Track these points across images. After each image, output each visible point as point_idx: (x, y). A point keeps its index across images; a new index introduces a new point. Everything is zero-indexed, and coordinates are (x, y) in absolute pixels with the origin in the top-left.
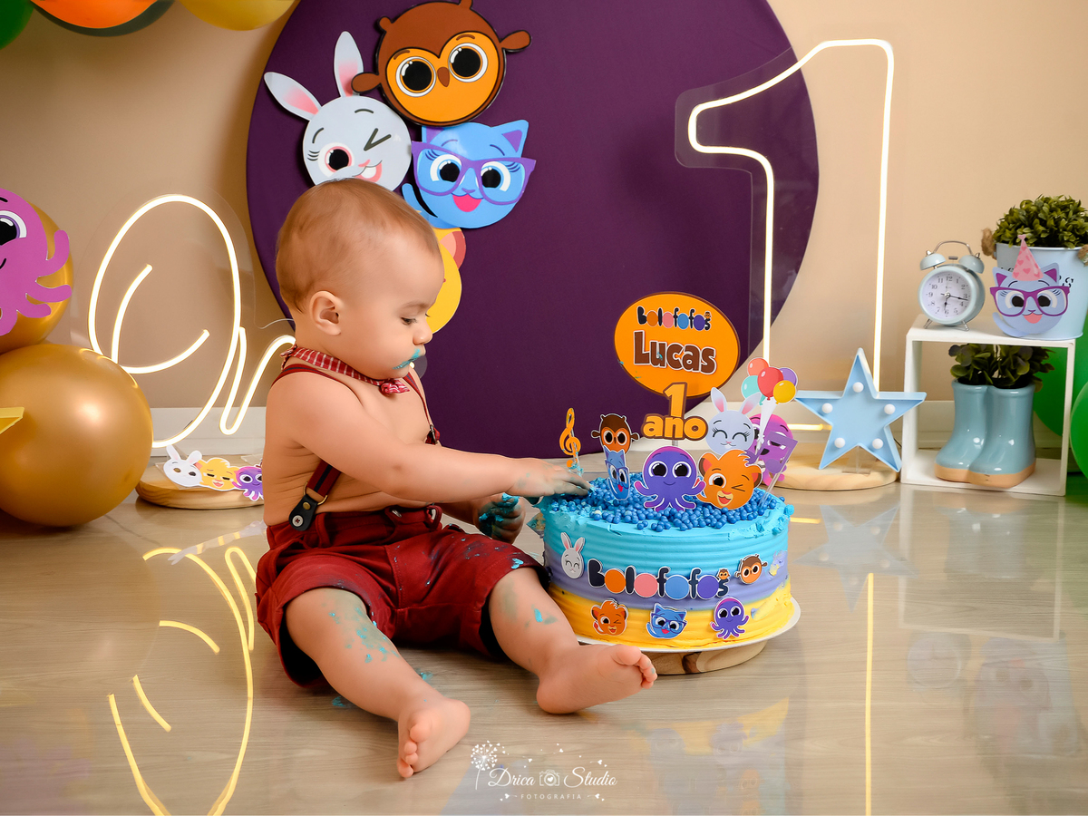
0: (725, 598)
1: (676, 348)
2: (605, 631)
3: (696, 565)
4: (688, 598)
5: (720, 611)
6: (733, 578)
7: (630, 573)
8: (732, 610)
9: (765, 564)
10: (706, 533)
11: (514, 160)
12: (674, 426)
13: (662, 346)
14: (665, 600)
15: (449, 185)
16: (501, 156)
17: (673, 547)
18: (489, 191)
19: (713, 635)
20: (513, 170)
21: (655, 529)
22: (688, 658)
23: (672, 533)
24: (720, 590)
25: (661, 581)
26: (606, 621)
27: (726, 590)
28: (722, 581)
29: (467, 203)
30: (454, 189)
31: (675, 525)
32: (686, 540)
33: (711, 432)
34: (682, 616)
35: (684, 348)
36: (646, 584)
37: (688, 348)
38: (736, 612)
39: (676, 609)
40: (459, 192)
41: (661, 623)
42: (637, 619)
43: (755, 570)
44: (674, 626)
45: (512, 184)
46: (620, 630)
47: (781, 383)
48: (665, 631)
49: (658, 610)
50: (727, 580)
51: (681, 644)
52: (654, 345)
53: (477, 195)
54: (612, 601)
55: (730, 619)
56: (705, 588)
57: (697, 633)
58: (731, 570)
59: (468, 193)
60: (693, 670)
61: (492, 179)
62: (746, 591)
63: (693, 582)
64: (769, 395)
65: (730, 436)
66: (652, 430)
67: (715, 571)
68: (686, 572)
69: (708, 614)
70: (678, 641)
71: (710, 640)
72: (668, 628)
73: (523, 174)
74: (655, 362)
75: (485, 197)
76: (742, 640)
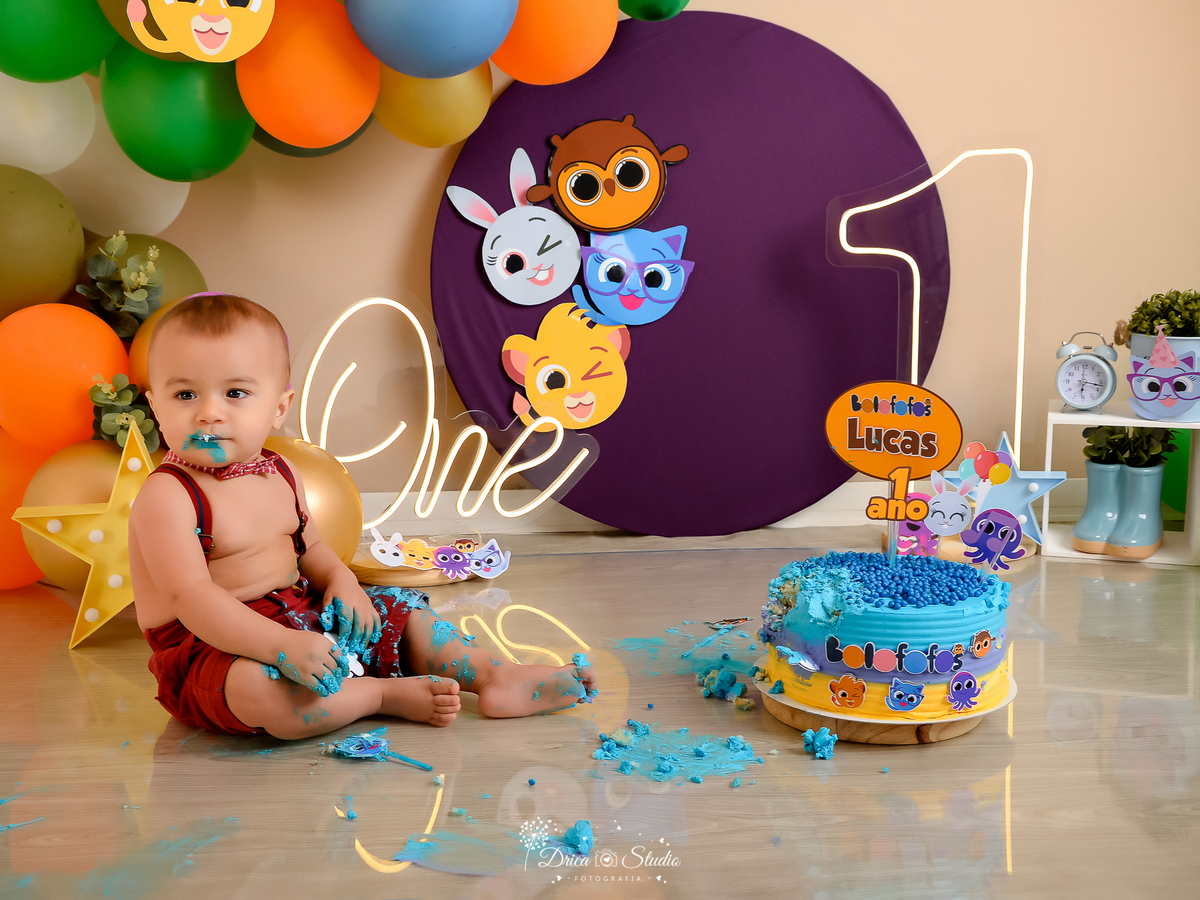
0: (959, 671)
1: (895, 434)
2: (843, 704)
3: (933, 641)
4: (926, 672)
5: (955, 684)
6: (967, 652)
7: (869, 649)
8: (966, 683)
9: (994, 639)
10: (939, 610)
11: (674, 262)
12: (897, 508)
13: (879, 432)
14: (903, 675)
15: (615, 285)
16: (661, 258)
17: (911, 624)
18: (651, 291)
19: (948, 707)
20: (673, 271)
21: (893, 607)
22: (921, 728)
23: (908, 610)
24: (955, 664)
25: (900, 656)
26: (844, 695)
27: (960, 663)
28: (958, 656)
29: (631, 301)
30: (620, 289)
31: (910, 602)
32: (924, 617)
33: (931, 513)
34: (920, 689)
35: (902, 433)
36: (884, 660)
37: (906, 434)
38: (969, 685)
39: (915, 683)
40: (624, 292)
41: (900, 696)
42: (875, 692)
43: (986, 644)
44: (912, 699)
45: (673, 284)
46: (858, 704)
47: (997, 466)
48: (903, 704)
49: (896, 684)
50: (961, 655)
51: (917, 716)
52: (869, 431)
53: (641, 294)
54: (851, 676)
55: (964, 692)
56: (943, 662)
57: (933, 706)
58: (965, 644)
59: (633, 293)
60: (926, 740)
61: (654, 280)
62: (977, 664)
63: (931, 657)
64: (985, 477)
65: (948, 516)
66: (875, 511)
67: (950, 646)
68: (924, 648)
69: (944, 688)
70: (914, 713)
71: (945, 712)
72: (906, 701)
73: (682, 275)
74: (871, 446)
75: (648, 296)
76: (975, 712)
